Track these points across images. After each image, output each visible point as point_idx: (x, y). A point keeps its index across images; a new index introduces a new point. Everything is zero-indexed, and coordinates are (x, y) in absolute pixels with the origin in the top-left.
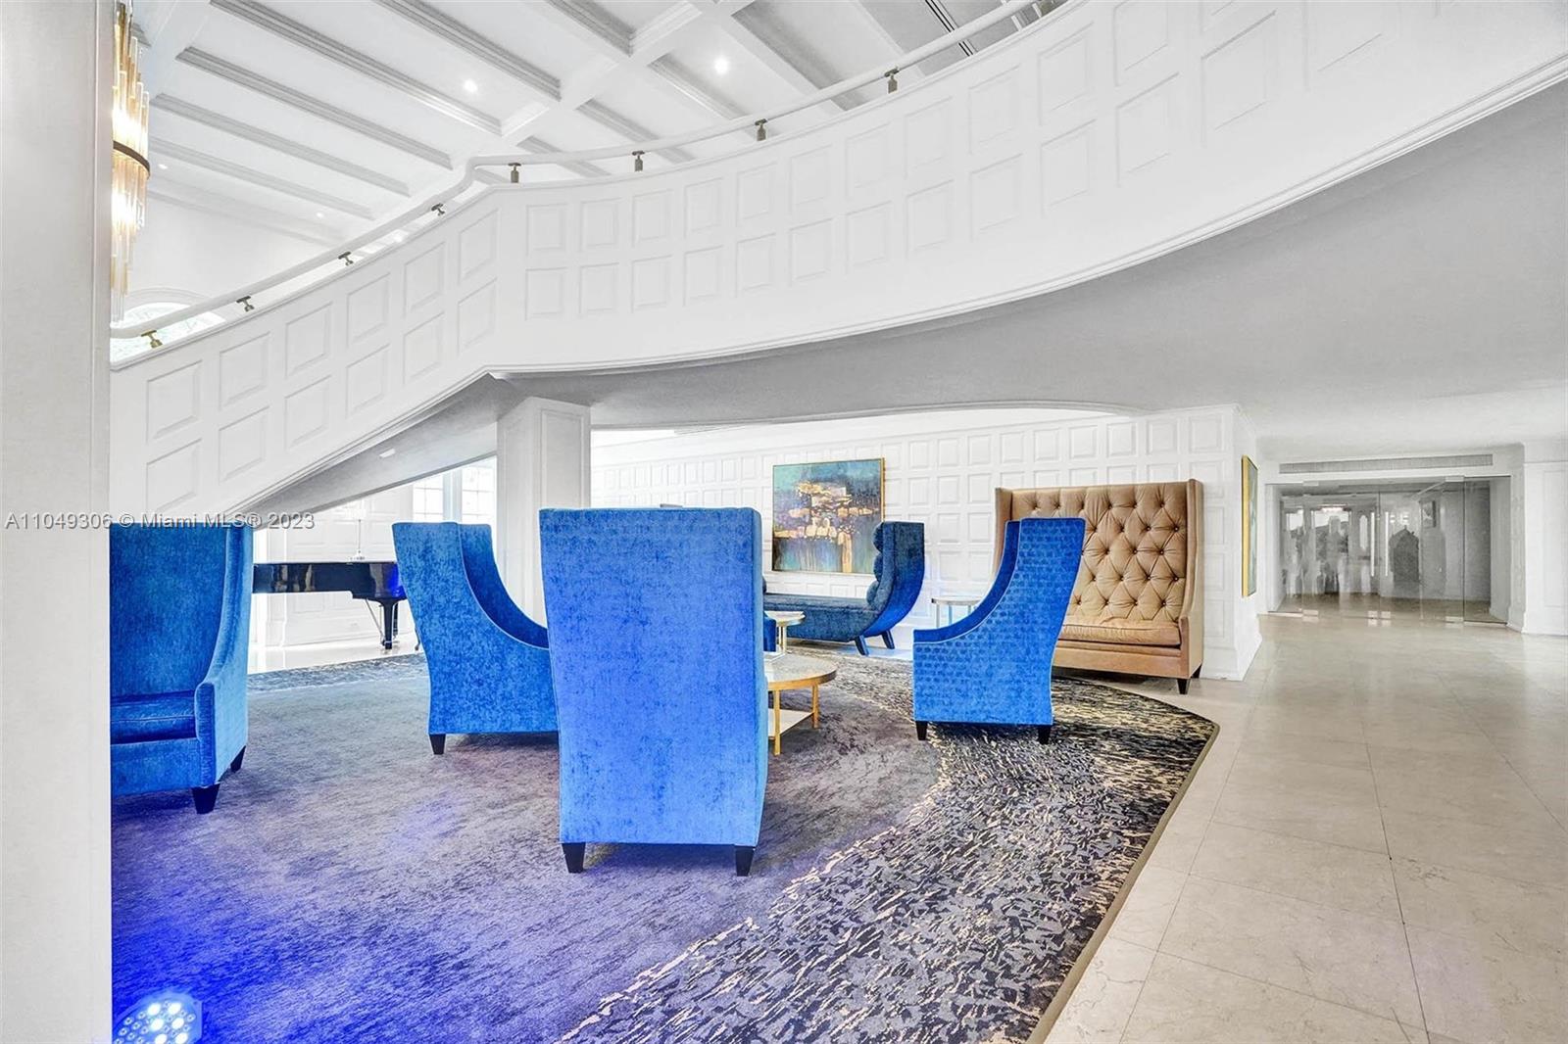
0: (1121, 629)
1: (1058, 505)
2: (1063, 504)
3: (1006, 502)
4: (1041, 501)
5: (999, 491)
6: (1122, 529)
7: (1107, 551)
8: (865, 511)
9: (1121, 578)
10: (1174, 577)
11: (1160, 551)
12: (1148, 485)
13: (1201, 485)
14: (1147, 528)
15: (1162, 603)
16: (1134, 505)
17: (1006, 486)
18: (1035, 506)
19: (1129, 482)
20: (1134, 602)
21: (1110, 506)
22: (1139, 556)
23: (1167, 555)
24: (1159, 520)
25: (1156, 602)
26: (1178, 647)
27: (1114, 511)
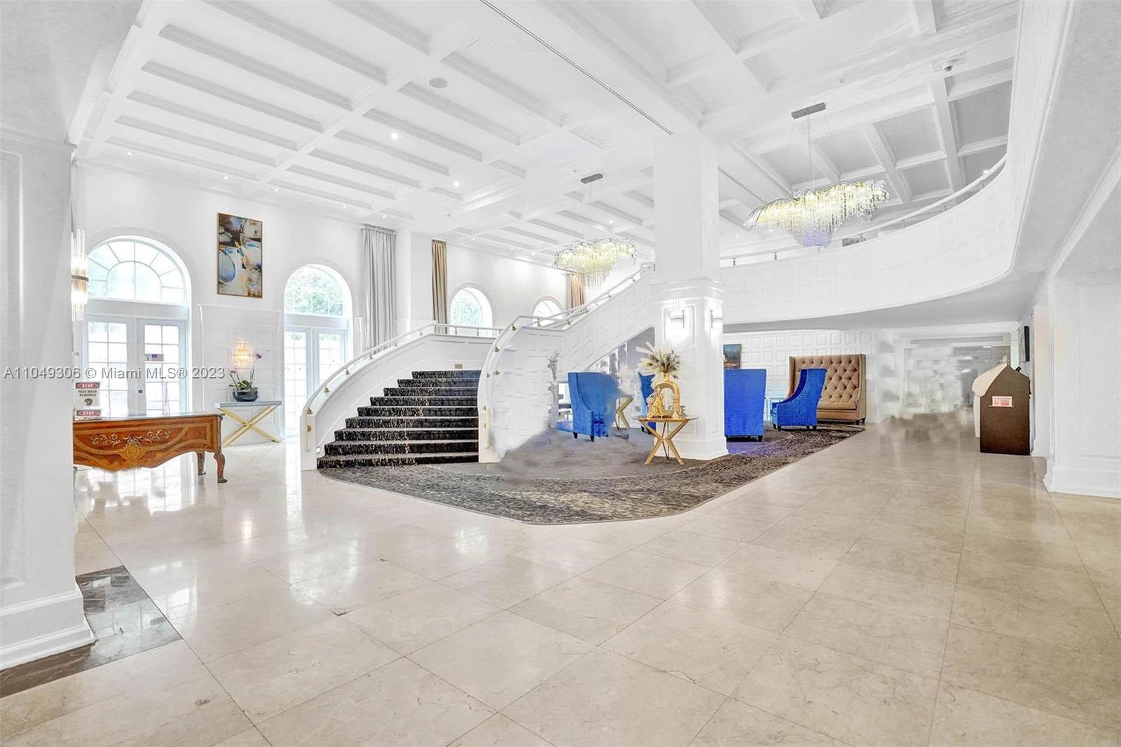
0: (839, 404)
1: (813, 362)
2: (814, 361)
3: (793, 363)
4: (806, 361)
5: (791, 358)
6: (836, 371)
7: (831, 379)
8: (733, 365)
9: (836, 388)
10: (855, 387)
11: (850, 379)
12: (845, 356)
13: (865, 356)
14: (845, 370)
15: (851, 397)
16: (841, 362)
17: (792, 356)
18: (804, 363)
19: (839, 354)
20: (841, 396)
21: (832, 363)
22: (843, 380)
23: (853, 380)
24: (849, 368)
25: (849, 396)
26: (855, 410)
27: (833, 365)
